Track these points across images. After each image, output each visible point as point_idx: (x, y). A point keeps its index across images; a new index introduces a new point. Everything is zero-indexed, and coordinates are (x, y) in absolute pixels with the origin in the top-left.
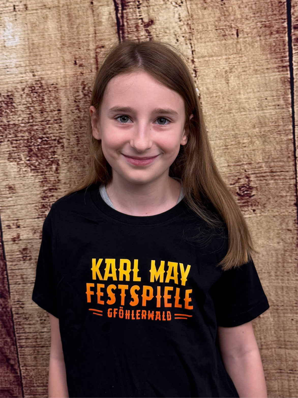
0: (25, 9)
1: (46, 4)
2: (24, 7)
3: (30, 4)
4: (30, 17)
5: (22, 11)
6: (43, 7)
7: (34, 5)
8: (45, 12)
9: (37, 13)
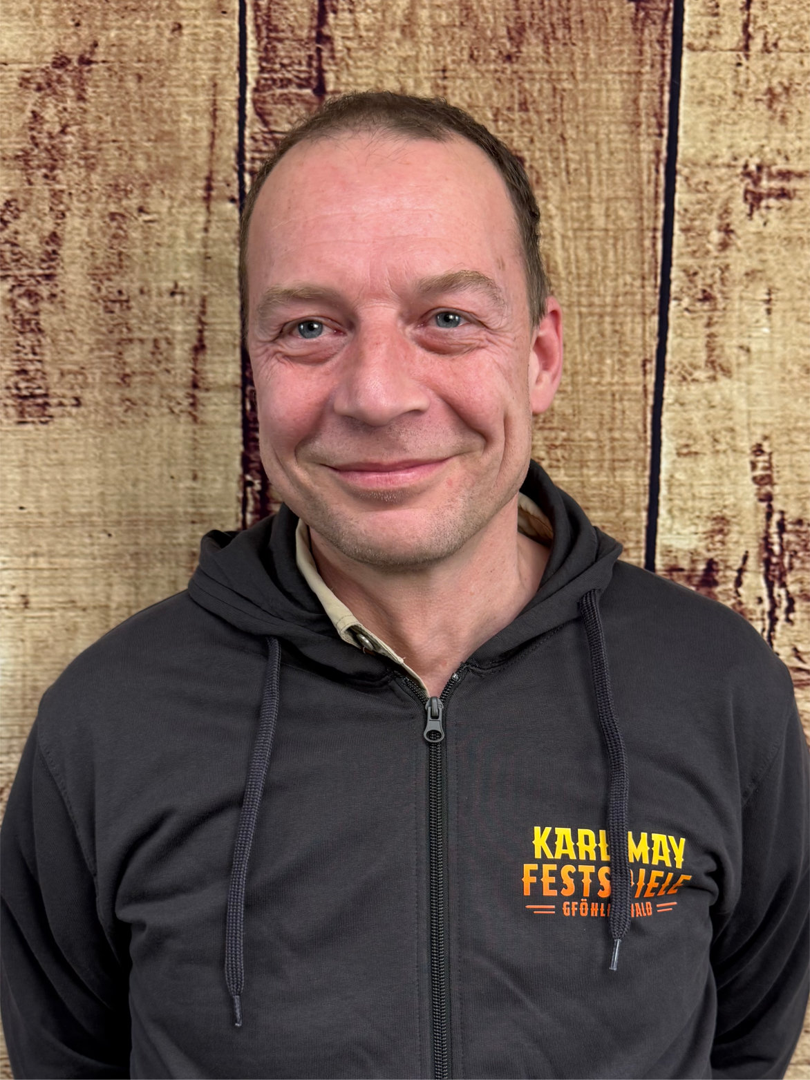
0: (22, 606)
1: (77, 598)
2: (19, 599)
3: (36, 596)
4: (33, 626)
5: (13, 610)
6: (69, 605)
7: (47, 599)
8: (72, 617)
9: (52, 617)
